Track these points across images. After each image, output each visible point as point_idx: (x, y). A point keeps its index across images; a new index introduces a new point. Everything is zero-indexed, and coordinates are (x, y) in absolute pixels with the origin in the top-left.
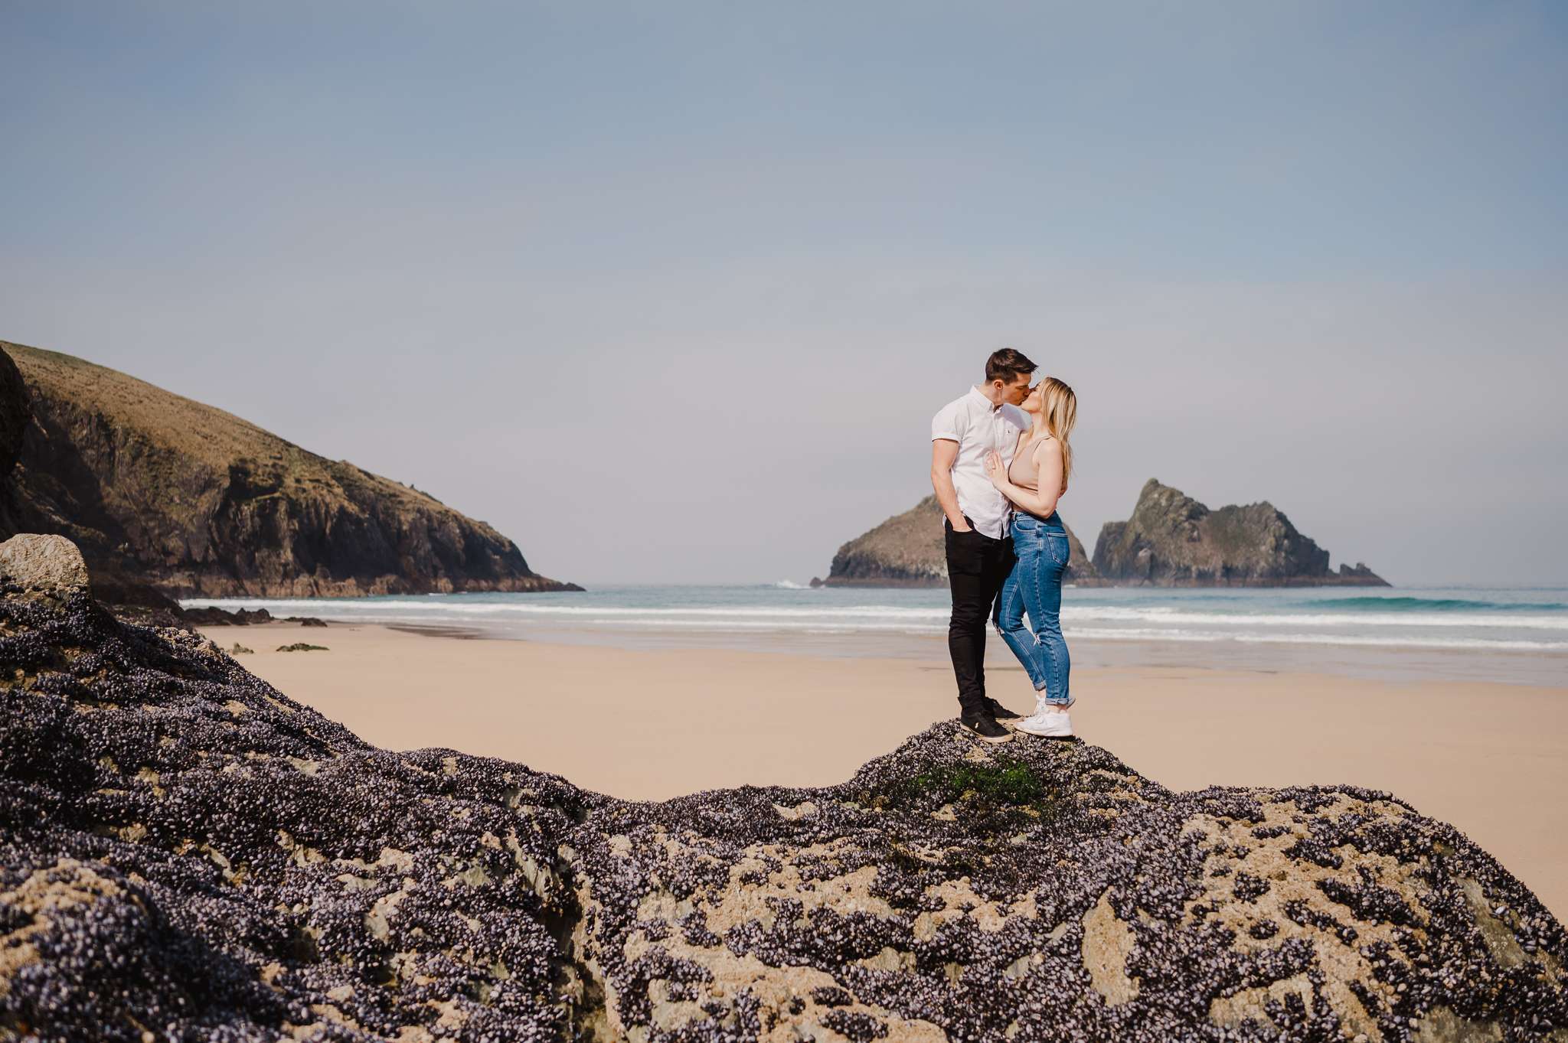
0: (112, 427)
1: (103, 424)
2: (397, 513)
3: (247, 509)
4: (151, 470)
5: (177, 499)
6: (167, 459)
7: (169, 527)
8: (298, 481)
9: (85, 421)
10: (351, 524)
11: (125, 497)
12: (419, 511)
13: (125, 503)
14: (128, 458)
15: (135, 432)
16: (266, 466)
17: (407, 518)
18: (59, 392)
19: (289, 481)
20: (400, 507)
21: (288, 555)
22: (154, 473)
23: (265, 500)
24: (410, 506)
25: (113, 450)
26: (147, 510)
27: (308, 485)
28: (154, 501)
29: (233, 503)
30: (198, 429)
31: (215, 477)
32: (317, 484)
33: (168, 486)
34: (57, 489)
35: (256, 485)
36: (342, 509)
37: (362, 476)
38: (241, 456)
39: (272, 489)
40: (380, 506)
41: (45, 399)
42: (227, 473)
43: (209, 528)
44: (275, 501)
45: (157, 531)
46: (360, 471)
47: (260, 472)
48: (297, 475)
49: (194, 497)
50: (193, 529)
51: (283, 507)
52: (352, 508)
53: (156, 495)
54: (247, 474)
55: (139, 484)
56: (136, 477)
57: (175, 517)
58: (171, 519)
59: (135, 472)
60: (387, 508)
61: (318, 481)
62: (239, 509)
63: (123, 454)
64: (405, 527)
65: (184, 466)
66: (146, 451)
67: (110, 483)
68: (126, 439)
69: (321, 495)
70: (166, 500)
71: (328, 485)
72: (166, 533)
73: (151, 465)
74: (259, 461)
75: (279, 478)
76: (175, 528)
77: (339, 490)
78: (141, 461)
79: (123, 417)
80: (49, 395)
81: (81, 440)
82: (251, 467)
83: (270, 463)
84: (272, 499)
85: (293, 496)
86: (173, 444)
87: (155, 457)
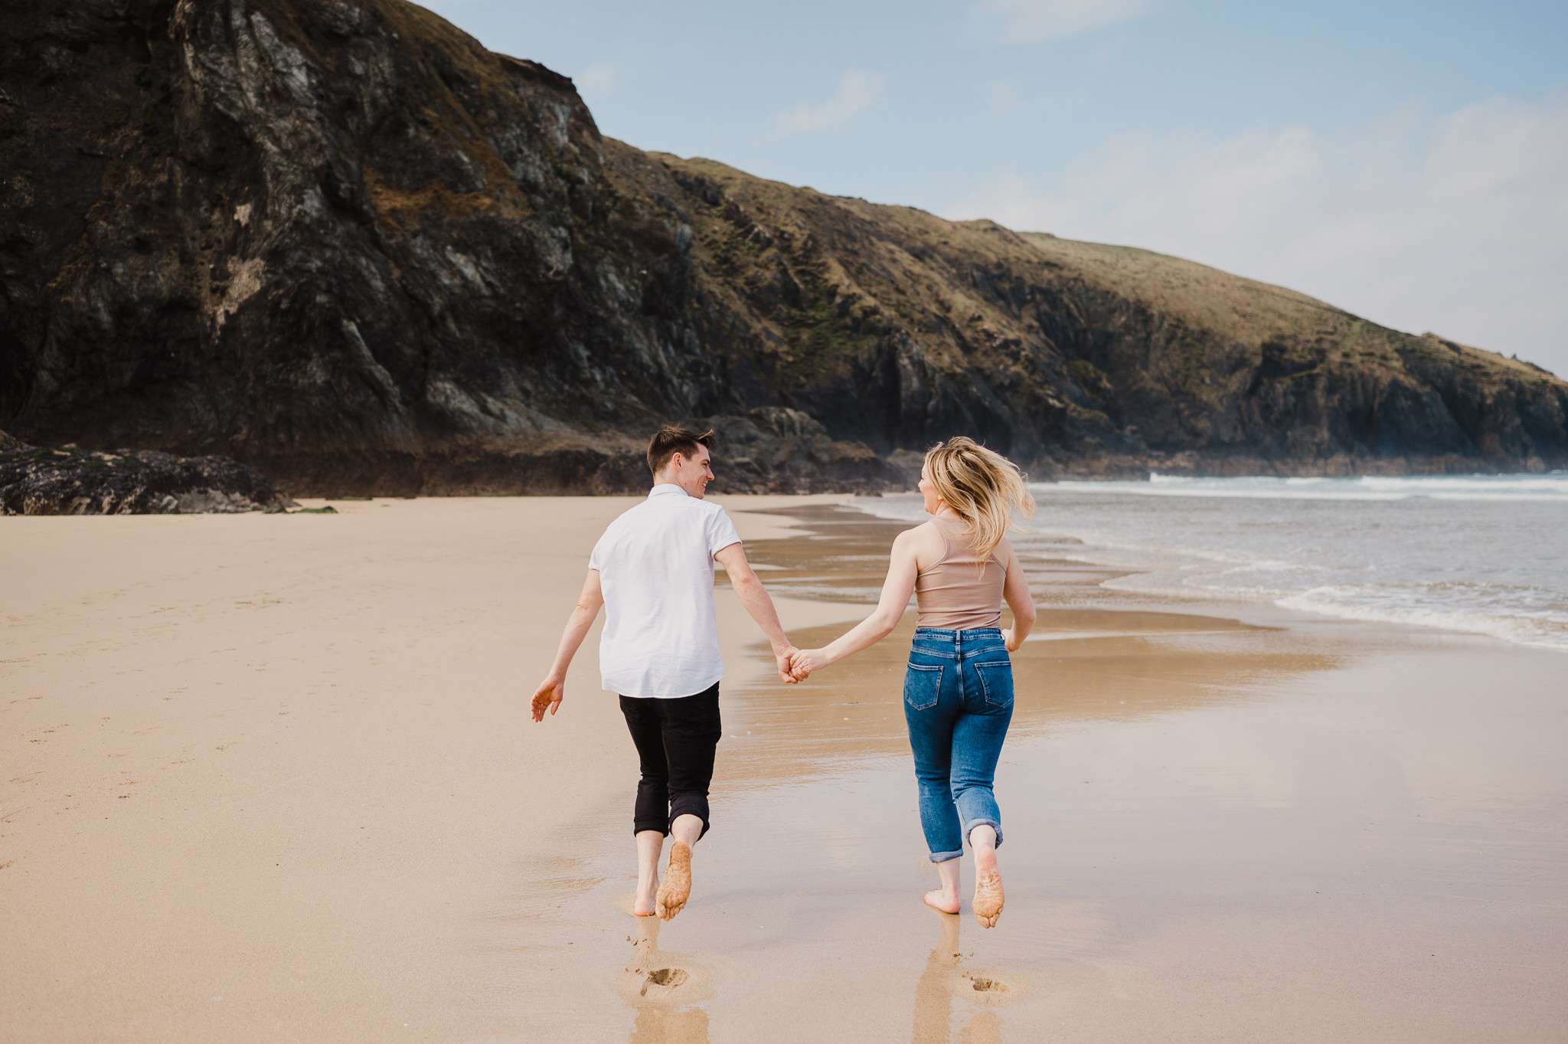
0: (1150, 311)
1: (1141, 311)
2: (1479, 385)
3: (1279, 388)
4: (1184, 352)
5: (1208, 380)
6: (1199, 341)
7: (1199, 408)
8: (1346, 355)
9: (1124, 308)
10: (1406, 398)
11: (1158, 380)
12: (1508, 383)
13: (1158, 386)
14: (1162, 342)
15: (1170, 315)
16: (1308, 341)
17: (1490, 391)
18: (1102, 282)
19: (1335, 357)
20: (1484, 378)
21: (1325, 434)
22: (1186, 355)
23: (1302, 377)
24: (1496, 378)
25: (1149, 335)
26: (1177, 392)
27: (1356, 359)
28: (1184, 384)
29: (1265, 381)
30: (1238, 308)
31: (1247, 356)
32: (1366, 358)
33: (1199, 368)
34: (1093, 375)
35: (1293, 362)
36: (1395, 384)
37: (1443, 347)
38: (1279, 333)
39: (1312, 365)
40: (1458, 379)
41: (1087, 290)
42: (1260, 351)
43: (1239, 408)
44: (1313, 378)
45: (1187, 413)
46: (1442, 342)
47: (1299, 348)
48: (1347, 350)
49: (1224, 377)
50: (1221, 409)
51: (1322, 383)
52: (1410, 382)
53: (1187, 377)
54: (1283, 350)
55: (1172, 367)
56: (1169, 360)
57: (1205, 398)
58: (1201, 400)
59: (1168, 356)
60: (1467, 381)
61: (1371, 354)
62: (1272, 387)
63: (1159, 337)
64: (1489, 401)
65: (1218, 345)
66: (1180, 333)
67: (1145, 368)
68: (1161, 323)
69: (1369, 369)
70: (1198, 381)
71: (1384, 357)
72: (1195, 415)
73: (1185, 347)
74: (1301, 338)
75: (1322, 354)
76: (1204, 409)
77: (1397, 364)
78: (1175, 344)
79: (1161, 302)
80: (1092, 286)
81: (1120, 327)
82: (1289, 343)
83: (1313, 338)
84: (1309, 376)
85: (1337, 372)
86: (1207, 325)
87: (1188, 340)
